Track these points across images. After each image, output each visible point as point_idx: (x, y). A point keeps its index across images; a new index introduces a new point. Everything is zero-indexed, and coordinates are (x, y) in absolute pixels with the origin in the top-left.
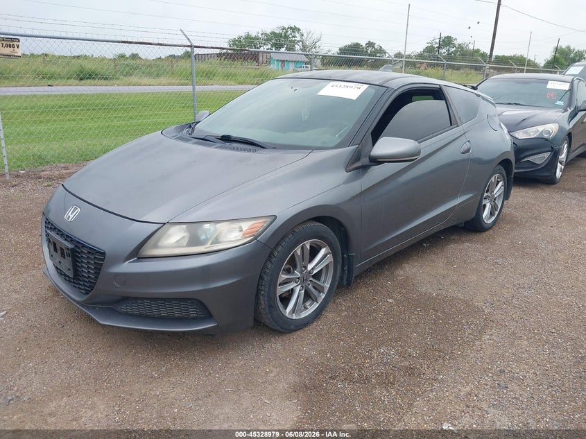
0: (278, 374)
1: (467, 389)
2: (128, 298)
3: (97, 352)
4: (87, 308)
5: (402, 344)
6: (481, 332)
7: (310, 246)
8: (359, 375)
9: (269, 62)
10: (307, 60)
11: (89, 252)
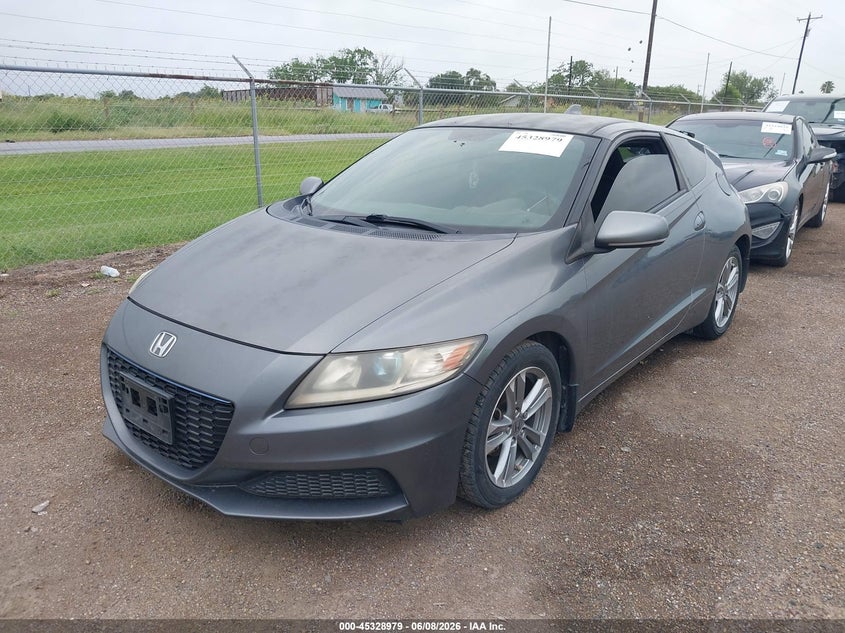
0: (502, 572)
1: (782, 576)
2: (267, 471)
3: (214, 558)
4: (195, 490)
5: (666, 515)
6: (768, 488)
7: (527, 379)
8: (622, 567)
9: (331, 99)
10: (384, 97)
11: (202, 405)
